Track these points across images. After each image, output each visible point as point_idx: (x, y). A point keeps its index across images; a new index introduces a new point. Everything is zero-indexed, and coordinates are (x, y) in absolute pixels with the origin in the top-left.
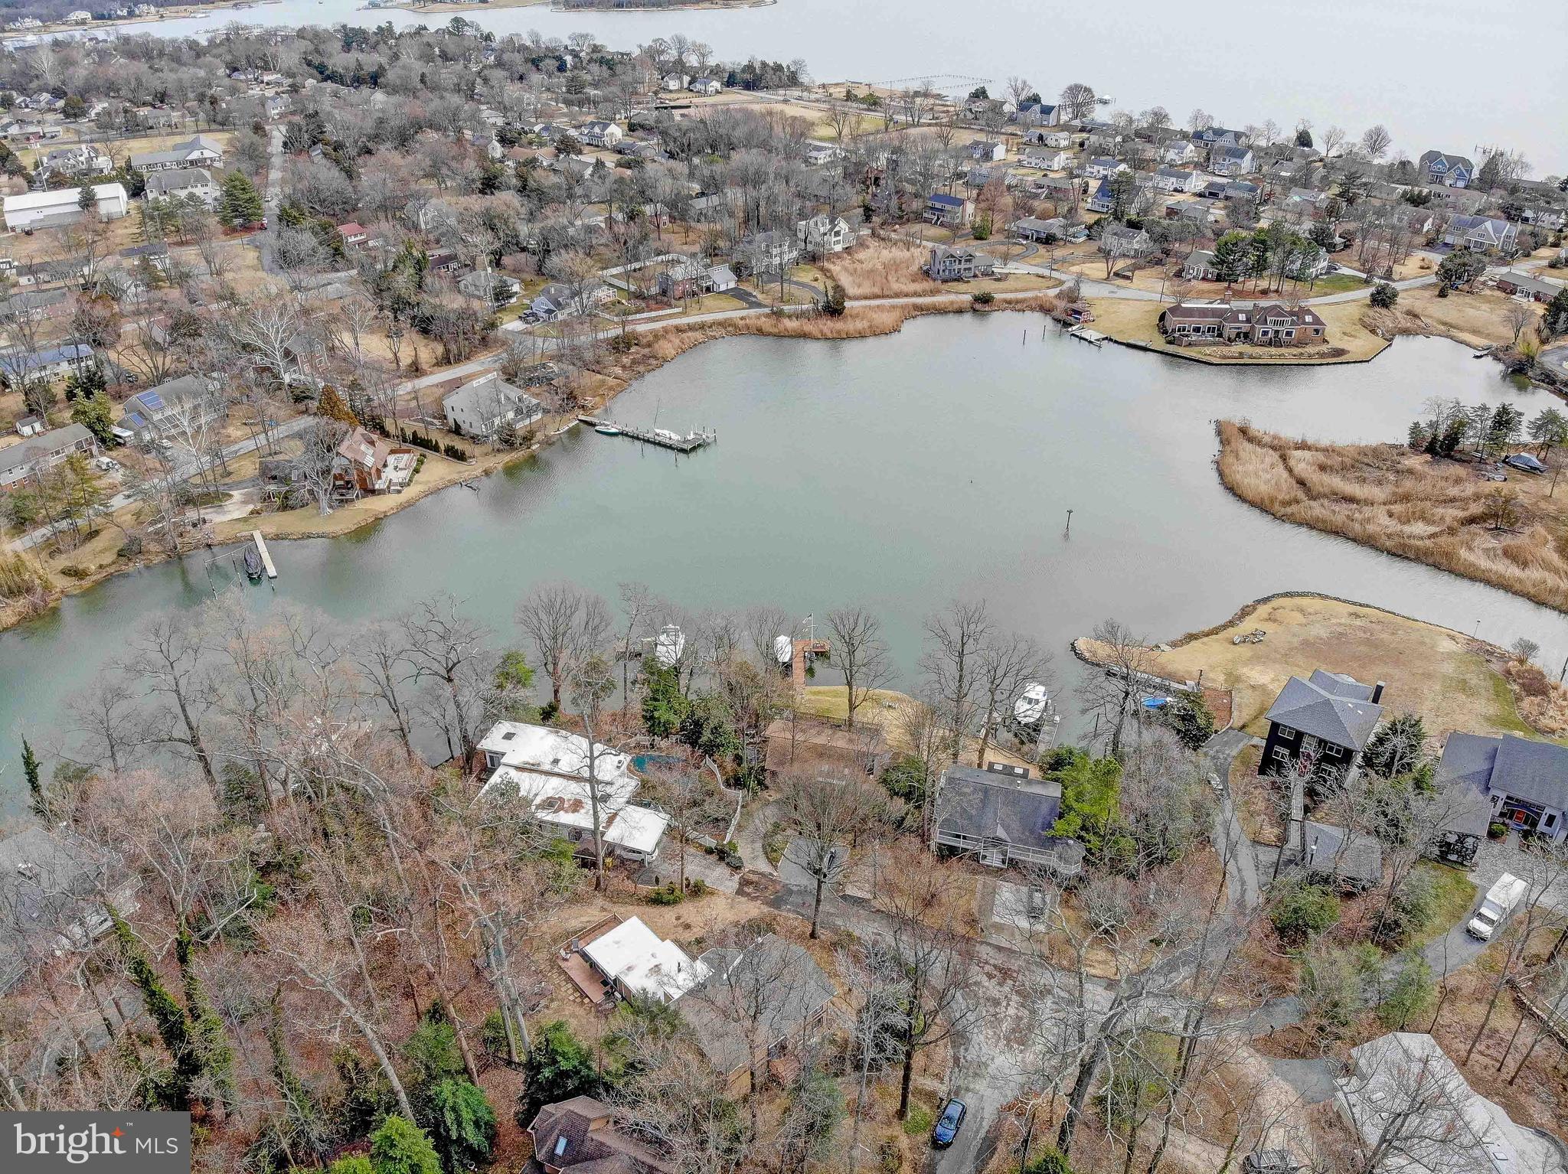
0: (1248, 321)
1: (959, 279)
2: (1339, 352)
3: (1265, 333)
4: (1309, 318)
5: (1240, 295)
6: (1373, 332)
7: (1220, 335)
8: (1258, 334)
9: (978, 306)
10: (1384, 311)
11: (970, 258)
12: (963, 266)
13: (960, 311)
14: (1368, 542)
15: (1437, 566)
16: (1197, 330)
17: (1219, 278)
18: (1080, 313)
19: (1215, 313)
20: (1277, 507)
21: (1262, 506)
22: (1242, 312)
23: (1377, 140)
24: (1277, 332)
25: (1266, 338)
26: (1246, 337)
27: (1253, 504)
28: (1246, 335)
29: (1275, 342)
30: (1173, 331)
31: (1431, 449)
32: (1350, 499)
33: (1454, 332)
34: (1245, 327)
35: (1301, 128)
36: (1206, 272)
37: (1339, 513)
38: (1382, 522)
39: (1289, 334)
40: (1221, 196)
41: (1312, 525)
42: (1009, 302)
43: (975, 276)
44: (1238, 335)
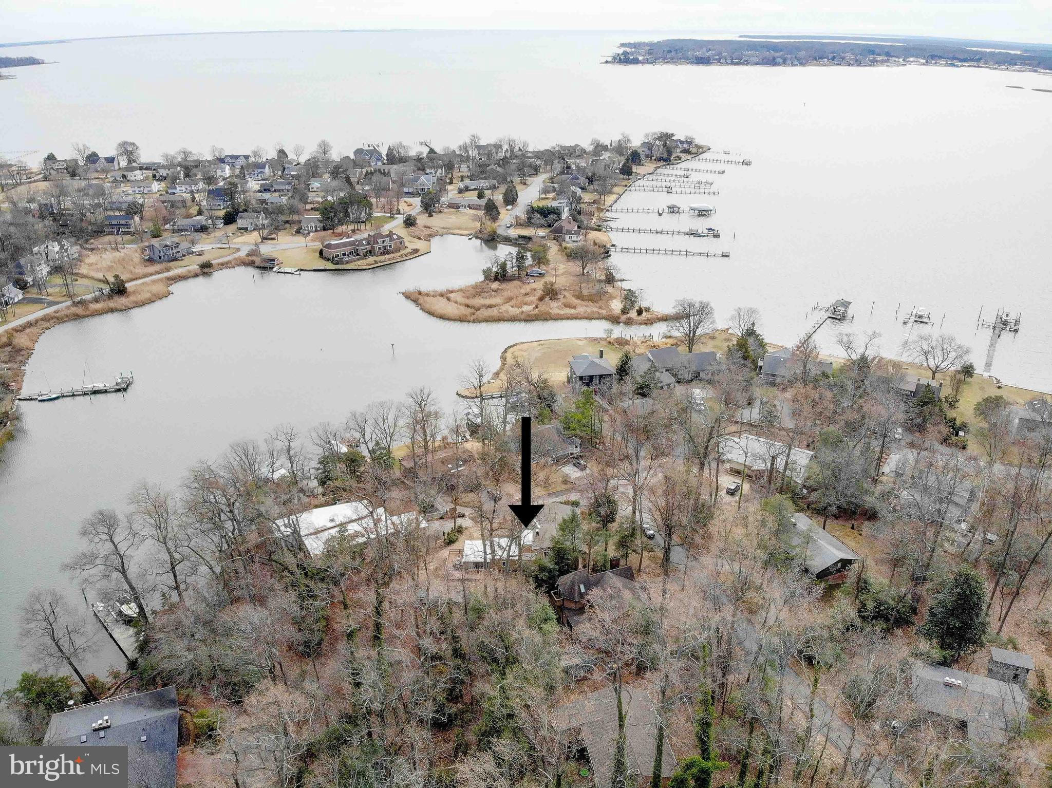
0: (369, 244)
1: (175, 259)
2: (416, 251)
3: (380, 248)
4: (395, 237)
5: (341, 235)
6: (419, 238)
7: (358, 255)
8: (377, 250)
9: (206, 270)
10: (413, 228)
11: (177, 245)
12: (174, 251)
13: (196, 275)
14: (513, 319)
15: (546, 320)
16: (344, 255)
17: (324, 229)
18: (273, 260)
19: (350, 243)
20: (469, 318)
21: (462, 319)
22: (364, 239)
23: (325, 148)
24: (384, 247)
25: (380, 252)
26: (371, 252)
27: (455, 320)
28: (370, 252)
29: (385, 252)
30: (333, 257)
31: (496, 279)
32: (490, 306)
33: (451, 231)
34: (369, 248)
35: (278, 148)
36: (316, 227)
37: (494, 312)
38: (514, 311)
39: (390, 246)
40: (272, 190)
41: (487, 320)
42: (222, 264)
43: (184, 256)
44: (366, 252)
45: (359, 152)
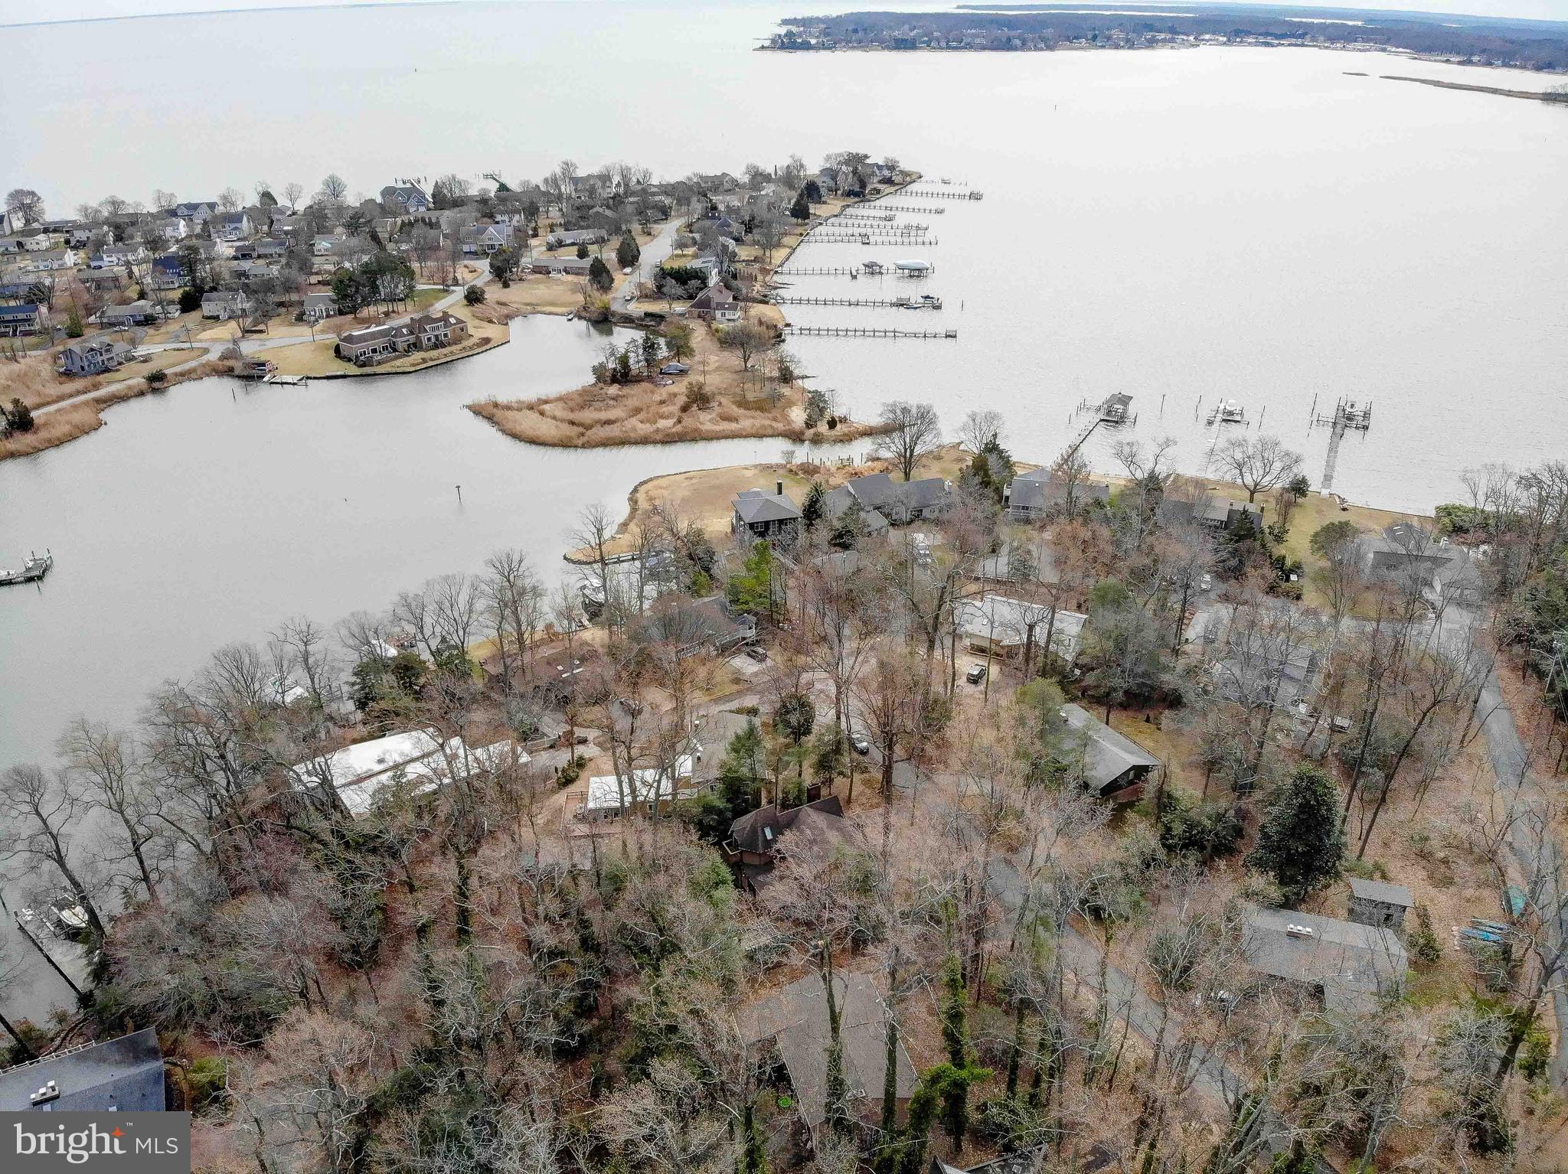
0: (412, 333)
1: (107, 370)
2: (487, 341)
3: (429, 339)
4: (453, 321)
5: (367, 322)
6: (490, 321)
7: (395, 350)
8: (425, 341)
9: (156, 385)
10: (480, 305)
11: (109, 348)
12: (105, 357)
13: (142, 394)
14: (644, 441)
15: (694, 440)
16: (374, 351)
17: (341, 313)
18: (263, 365)
19: (383, 334)
20: (576, 441)
21: (565, 444)
22: (403, 327)
23: (334, 187)
24: (436, 337)
25: (430, 344)
26: (416, 346)
27: (554, 445)
28: (415, 345)
29: (438, 344)
30: (357, 356)
31: (614, 380)
32: (609, 422)
33: (539, 308)
34: (412, 339)
35: (260, 189)
36: (327, 310)
37: (614, 431)
38: (645, 429)
39: (446, 335)
40: (255, 255)
41: (606, 443)
42: (182, 374)
43: (120, 364)
44: (409, 346)
45: (388, 192)
